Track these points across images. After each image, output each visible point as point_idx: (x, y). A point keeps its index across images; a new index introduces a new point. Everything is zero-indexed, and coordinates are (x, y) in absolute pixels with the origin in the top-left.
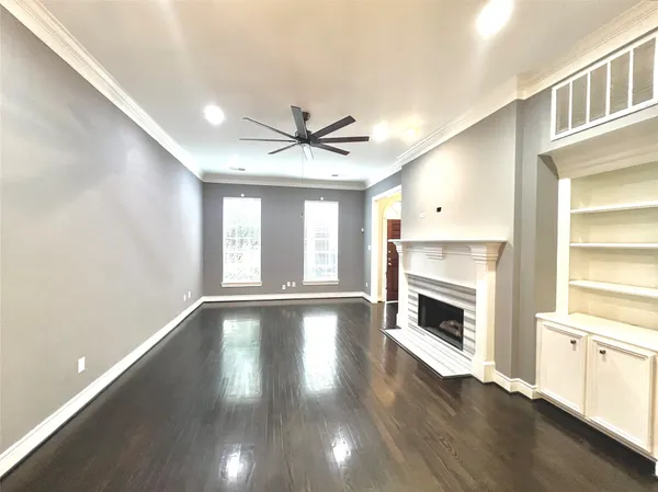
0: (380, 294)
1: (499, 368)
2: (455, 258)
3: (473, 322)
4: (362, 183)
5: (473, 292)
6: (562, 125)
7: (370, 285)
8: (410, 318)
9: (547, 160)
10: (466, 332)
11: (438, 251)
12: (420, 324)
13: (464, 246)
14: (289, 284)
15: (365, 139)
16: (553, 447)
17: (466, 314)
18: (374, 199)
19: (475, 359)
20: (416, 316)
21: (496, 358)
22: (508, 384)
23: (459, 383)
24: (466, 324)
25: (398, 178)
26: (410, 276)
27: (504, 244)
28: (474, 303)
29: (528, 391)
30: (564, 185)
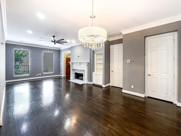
0: (64, 75)
4: (59, 48)
5: (84, 70)
9: (93, 51)
11: (79, 64)
13: (83, 63)
14: (39, 74)
16: (94, 88)
17: (84, 74)
18: (63, 52)
19: (85, 81)
20: (74, 77)
21: (88, 80)
23: (82, 85)
25: (70, 49)
26: (73, 69)
27: (89, 63)
28: (85, 72)
29: (91, 83)
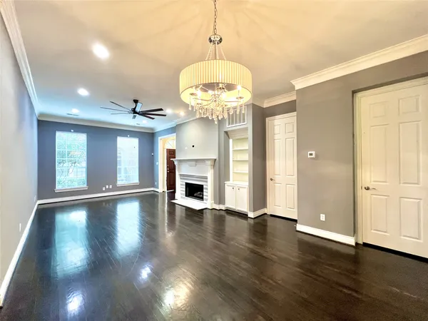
0: (163, 188)
1: (215, 203)
2: (200, 165)
3: (207, 189)
4: (152, 129)
5: (206, 178)
6: (229, 124)
7: (158, 184)
8: (182, 194)
9: (226, 132)
10: (204, 194)
11: (194, 163)
12: (186, 196)
13: (203, 160)
14: (107, 187)
15: (165, 115)
17: (204, 187)
18: (159, 138)
19: (208, 202)
20: (184, 193)
21: (214, 200)
22: (217, 207)
23: (201, 211)
24: (204, 190)
25: (174, 130)
26: (181, 175)
27: (215, 160)
28: (207, 182)
29: (223, 207)
30: (231, 141)
